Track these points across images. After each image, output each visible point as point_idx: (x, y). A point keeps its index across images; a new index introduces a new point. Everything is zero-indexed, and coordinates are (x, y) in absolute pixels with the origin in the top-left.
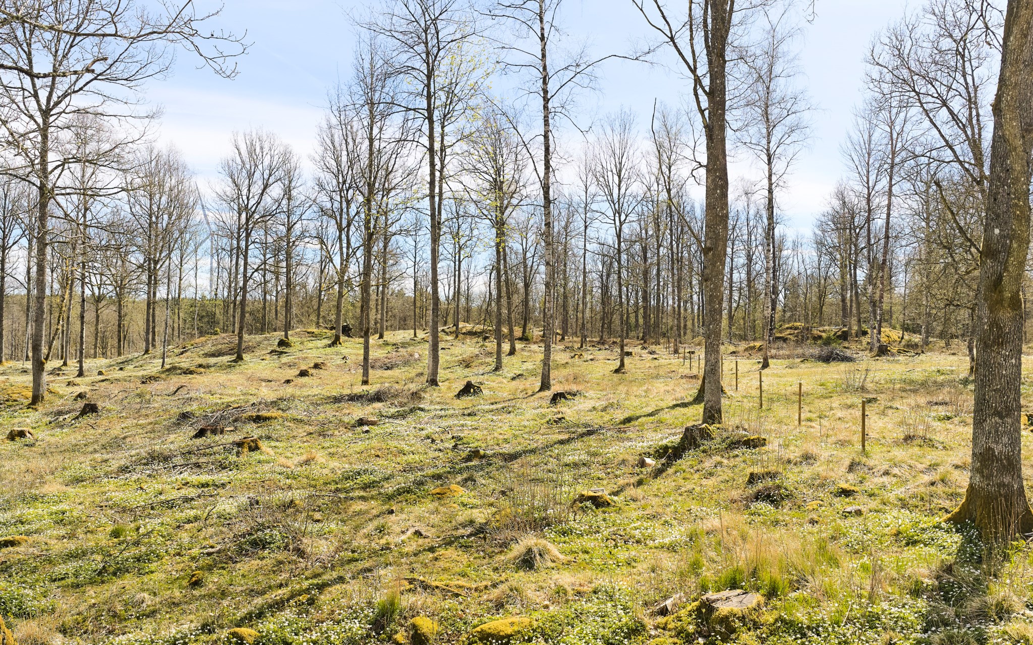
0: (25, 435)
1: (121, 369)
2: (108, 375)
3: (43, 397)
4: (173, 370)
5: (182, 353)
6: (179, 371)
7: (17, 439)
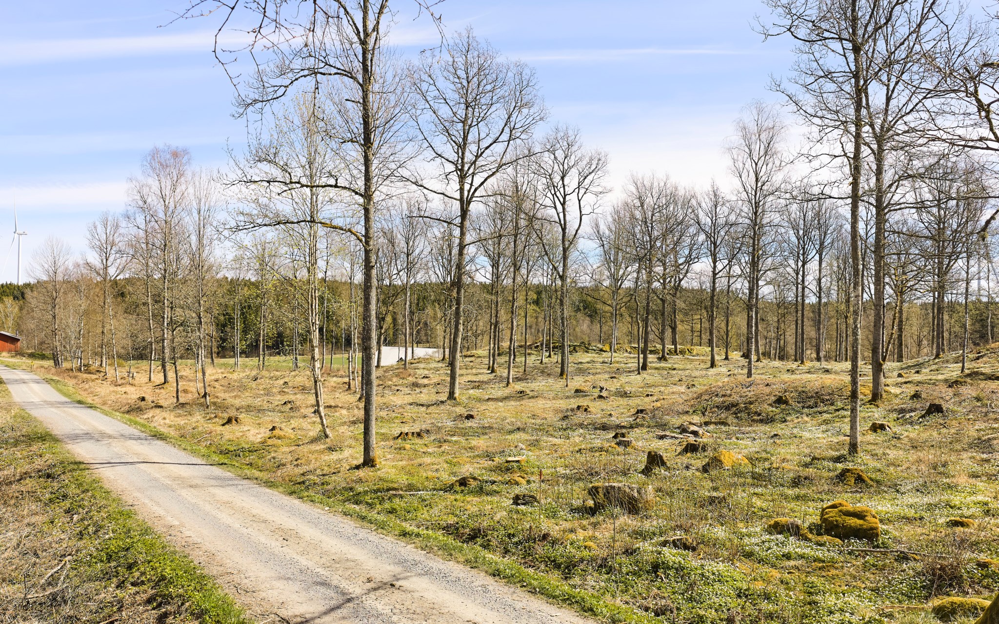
0: (885, 428)
1: (918, 372)
2: (908, 377)
3: (881, 395)
4: (974, 375)
5: (978, 358)
6: (981, 377)
7: (879, 431)
